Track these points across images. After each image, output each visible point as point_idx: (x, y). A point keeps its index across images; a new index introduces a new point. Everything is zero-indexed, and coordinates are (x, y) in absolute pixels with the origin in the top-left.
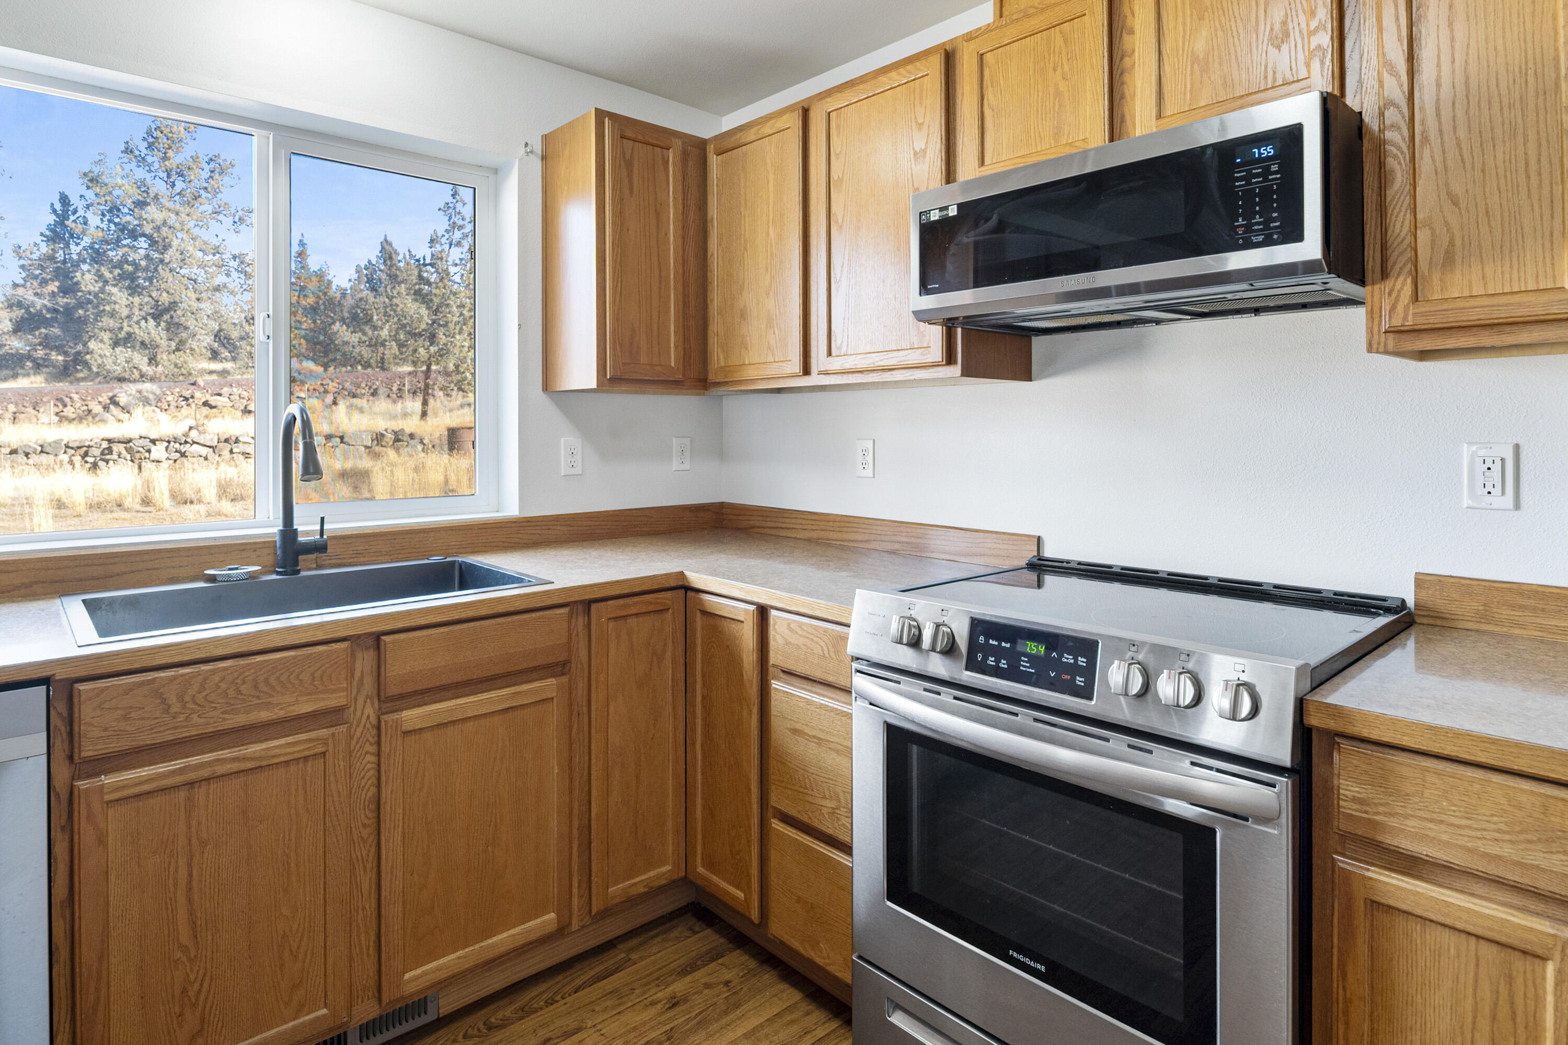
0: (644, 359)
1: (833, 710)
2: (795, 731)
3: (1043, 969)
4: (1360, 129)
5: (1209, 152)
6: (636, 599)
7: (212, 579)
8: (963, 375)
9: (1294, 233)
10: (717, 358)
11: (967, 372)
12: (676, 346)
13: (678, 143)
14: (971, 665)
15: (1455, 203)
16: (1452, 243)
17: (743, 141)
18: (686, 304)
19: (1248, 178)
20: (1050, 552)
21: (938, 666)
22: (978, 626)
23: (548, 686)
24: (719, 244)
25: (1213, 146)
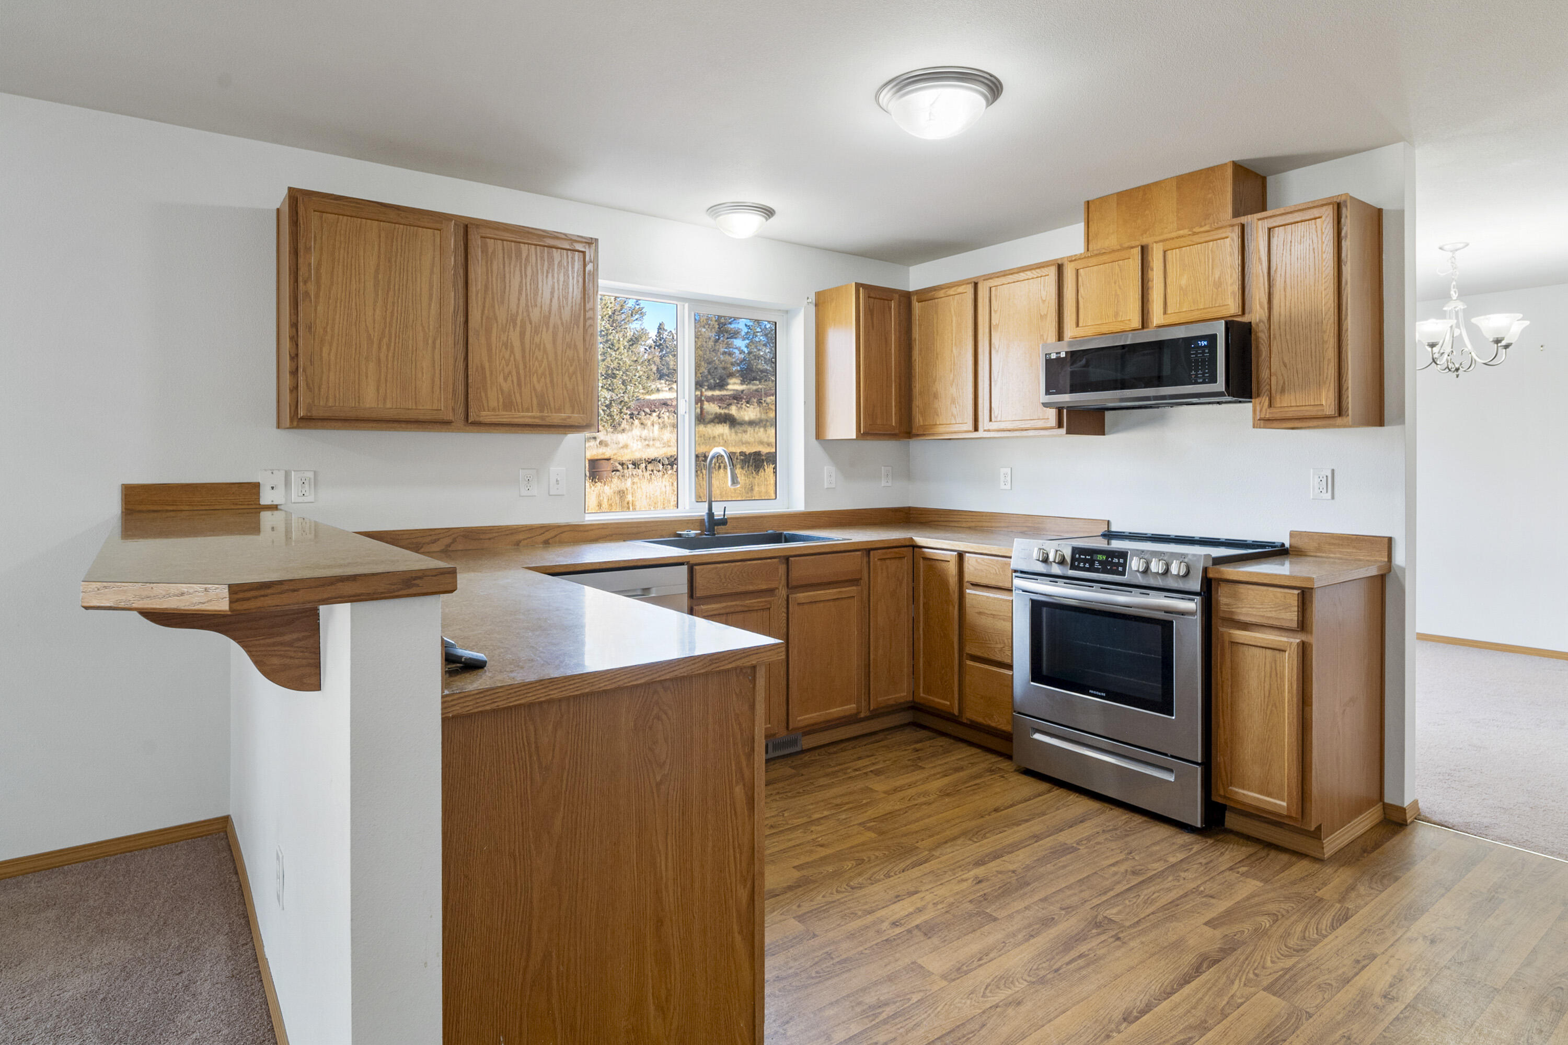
0: (879, 422)
1: (1001, 599)
2: (980, 613)
3: (1104, 695)
4: (1250, 330)
5: (1181, 341)
6: (890, 550)
7: (680, 535)
8: (1067, 433)
9: (1213, 380)
10: (918, 420)
11: (1069, 432)
12: (895, 414)
13: (896, 296)
14: (1073, 567)
15: (1286, 366)
16: (1284, 383)
17: (936, 296)
18: (900, 389)
19: (1196, 354)
20: (1114, 528)
21: (1056, 570)
22: (1075, 550)
23: (851, 590)
24: (920, 354)
25: (1183, 338)
